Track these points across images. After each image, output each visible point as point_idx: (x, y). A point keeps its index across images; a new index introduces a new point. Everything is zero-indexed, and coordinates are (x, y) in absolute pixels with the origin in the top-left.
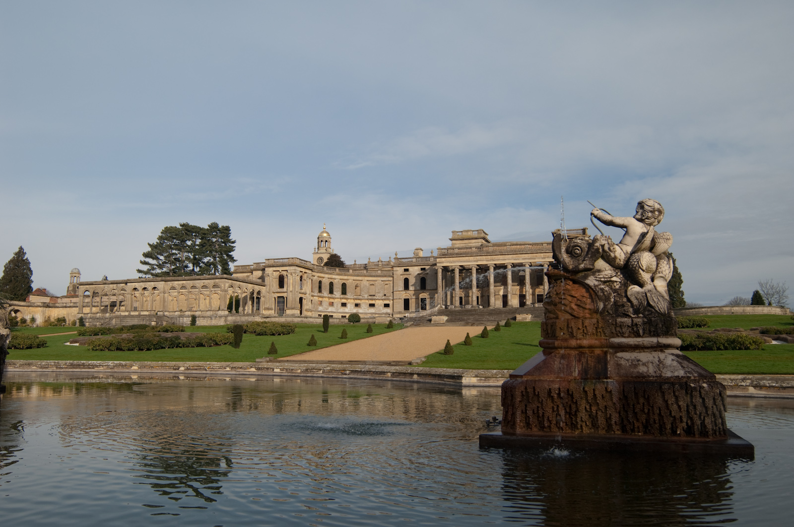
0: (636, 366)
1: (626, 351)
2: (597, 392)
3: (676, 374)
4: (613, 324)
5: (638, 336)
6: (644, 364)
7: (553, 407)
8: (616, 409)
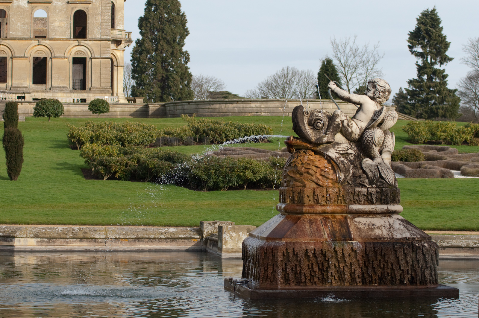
0: (372, 229)
1: (362, 217)
2: (345, 252)
3: (404, 236)
4: (352, 193)
5: (372, 203)
6: (378, 228)
7: (308, 265)
8: (359, 265)
